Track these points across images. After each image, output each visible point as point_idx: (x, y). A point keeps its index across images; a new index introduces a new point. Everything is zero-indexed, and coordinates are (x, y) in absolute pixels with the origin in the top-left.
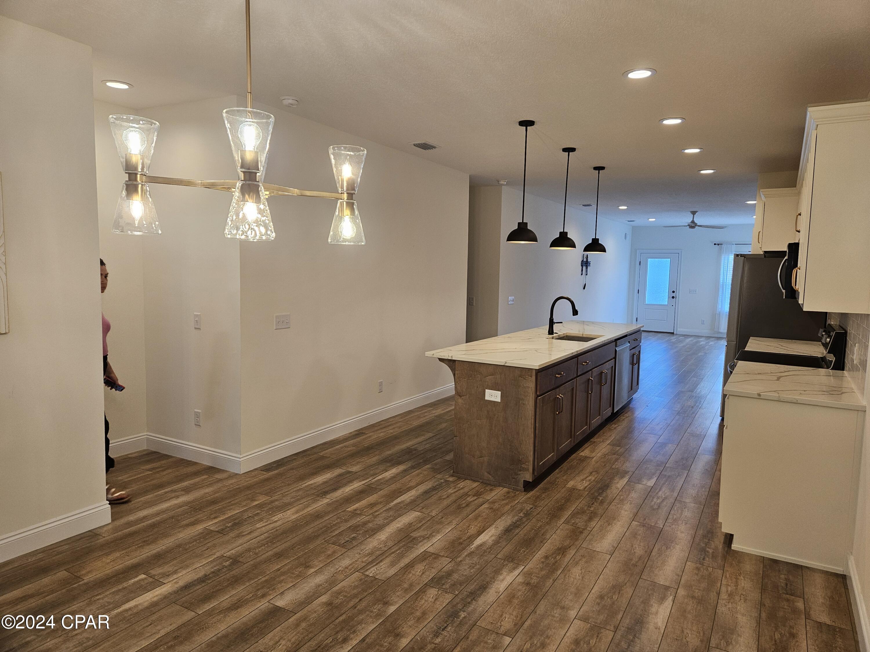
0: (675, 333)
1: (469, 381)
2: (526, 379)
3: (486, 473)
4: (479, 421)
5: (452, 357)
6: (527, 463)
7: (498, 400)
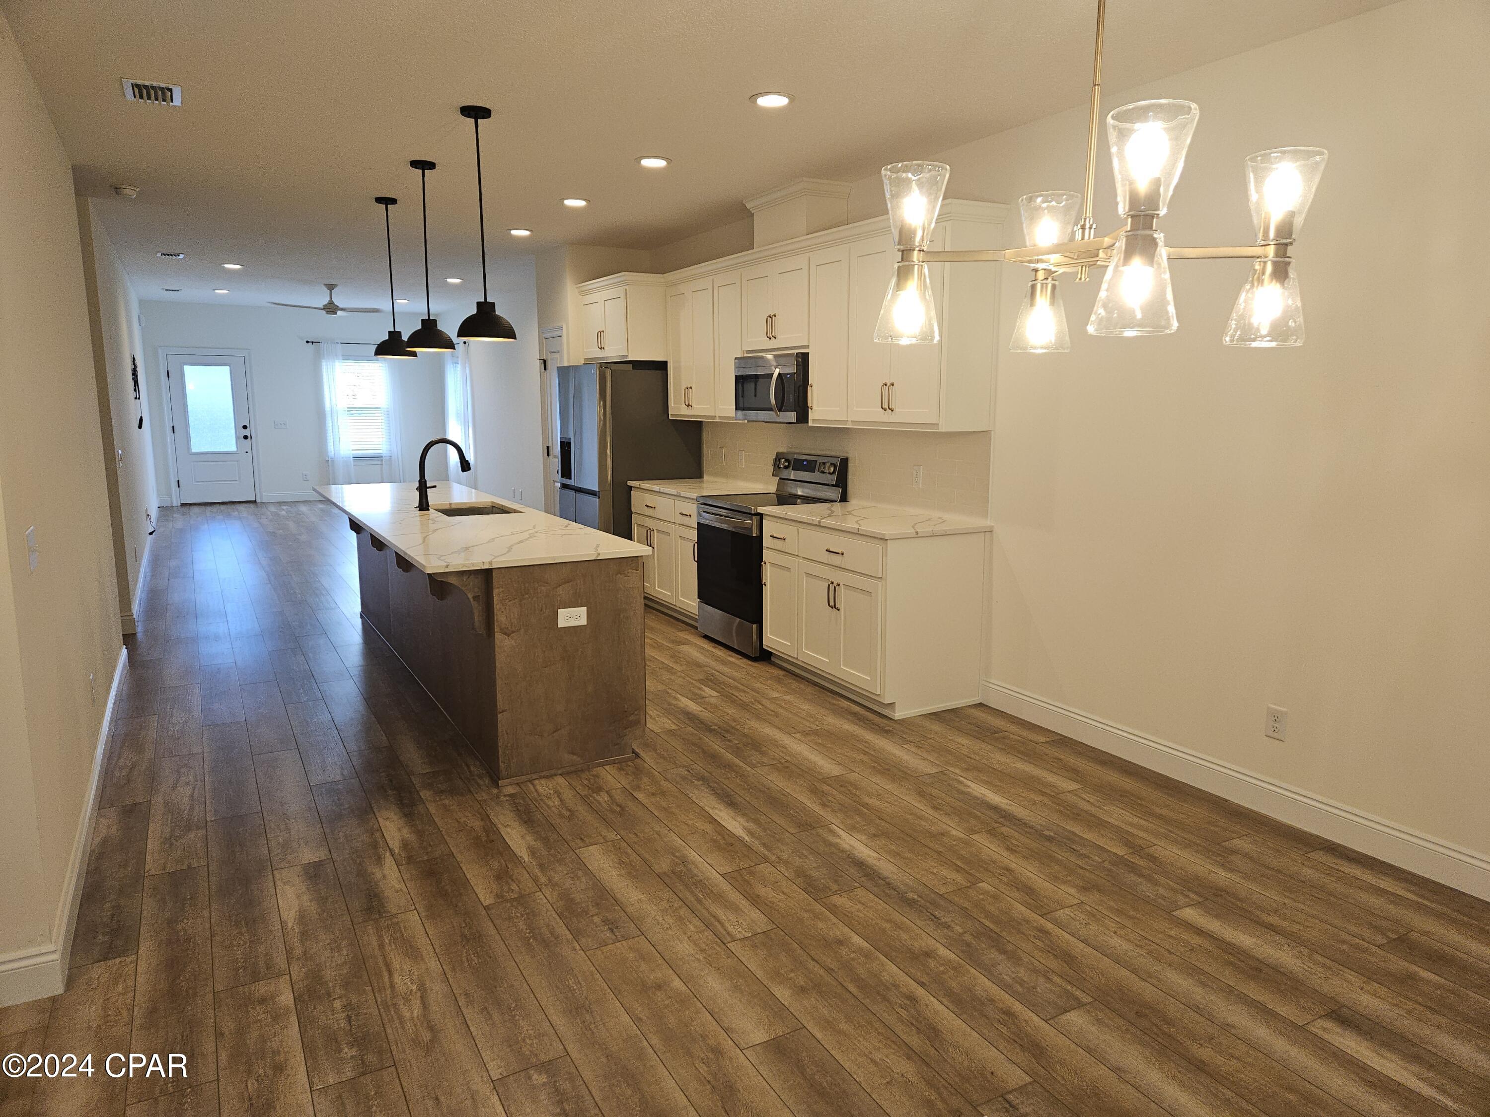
0: (259, 501)
1: (523, 602)
2: (629, 575)
4: (547, 670)
6: (636, 713)
7: (583, 621)
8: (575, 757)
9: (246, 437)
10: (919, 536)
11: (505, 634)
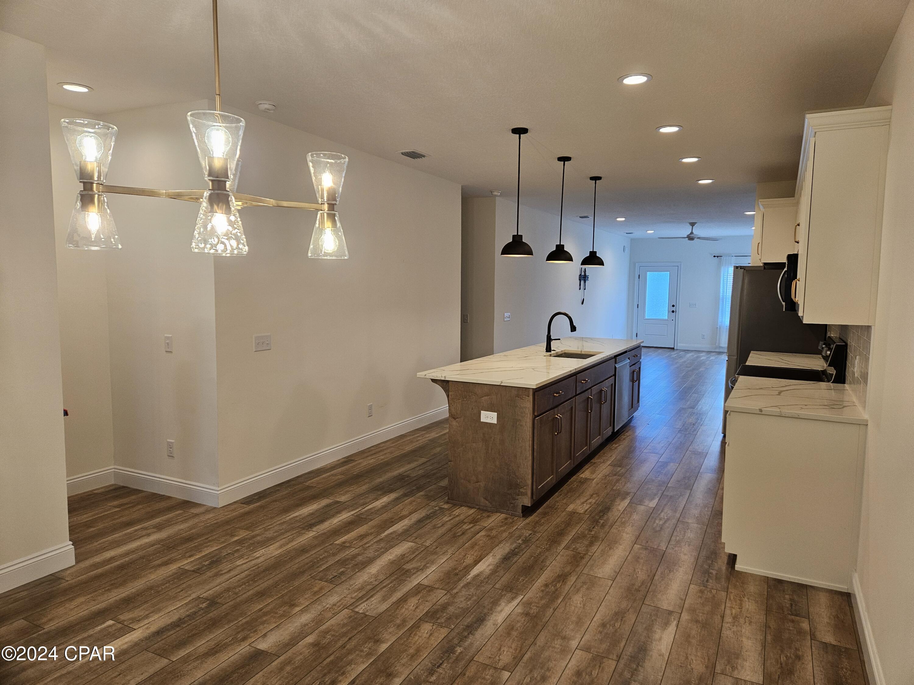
0: (675, 348)
1: (463, 402)
2: (523, 398)
3: (482, 500)
4: (474, 444)
5: (445, 377)
6: (525, 488)
7: (495, 421)
9: (673, 312)
10: (762, 413)
11: (453, 418)
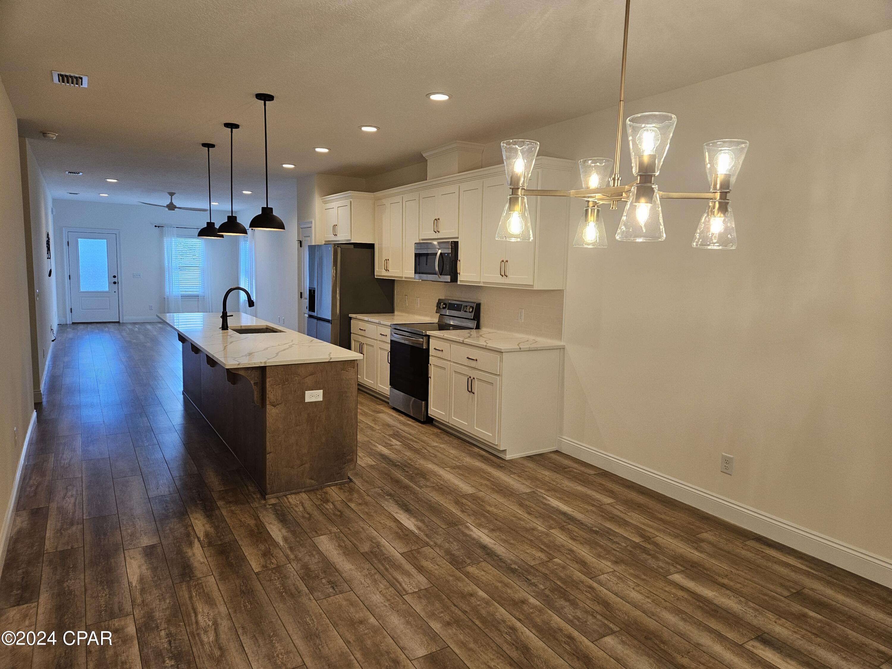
0: (121, 322)
1: (284, 386)
2: (349, 371)
3: (309, 481)
4: (298, 428)
6: (351, 454)
7: (320, 399)
8: (313, 481)
9: (115, 283)
10: (521, 350)
11: (273, 406)
